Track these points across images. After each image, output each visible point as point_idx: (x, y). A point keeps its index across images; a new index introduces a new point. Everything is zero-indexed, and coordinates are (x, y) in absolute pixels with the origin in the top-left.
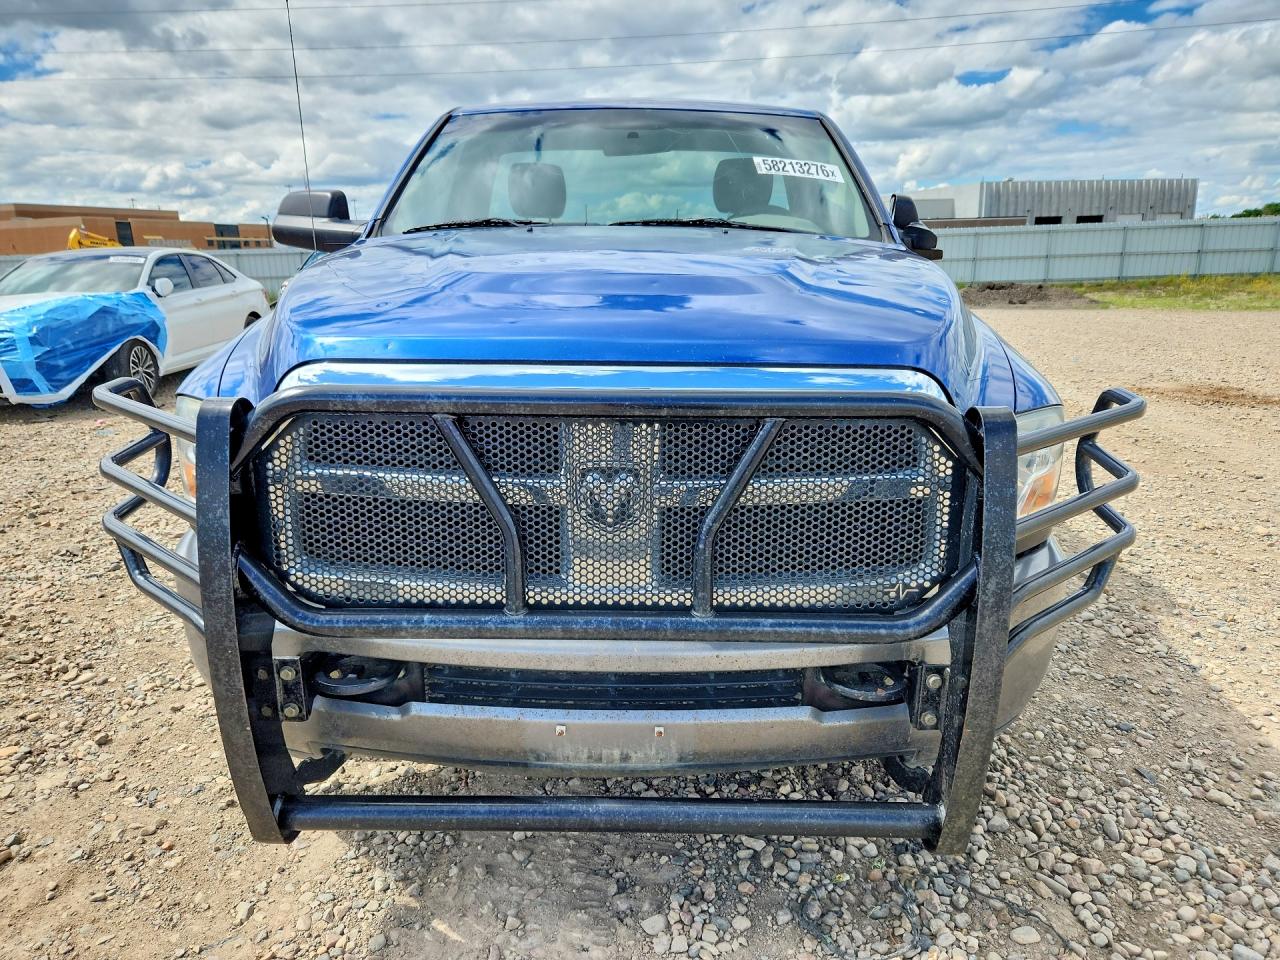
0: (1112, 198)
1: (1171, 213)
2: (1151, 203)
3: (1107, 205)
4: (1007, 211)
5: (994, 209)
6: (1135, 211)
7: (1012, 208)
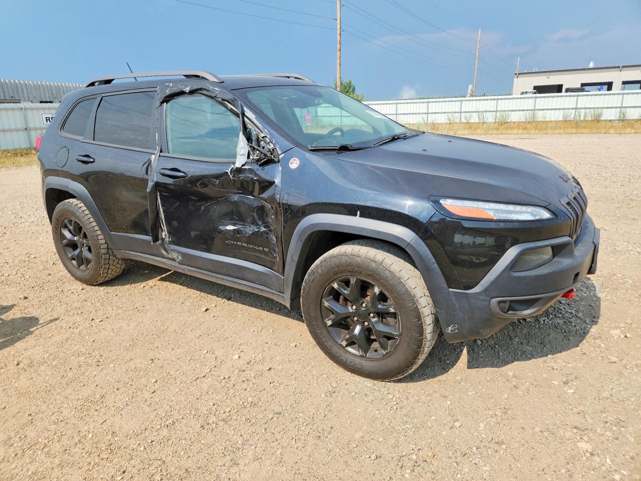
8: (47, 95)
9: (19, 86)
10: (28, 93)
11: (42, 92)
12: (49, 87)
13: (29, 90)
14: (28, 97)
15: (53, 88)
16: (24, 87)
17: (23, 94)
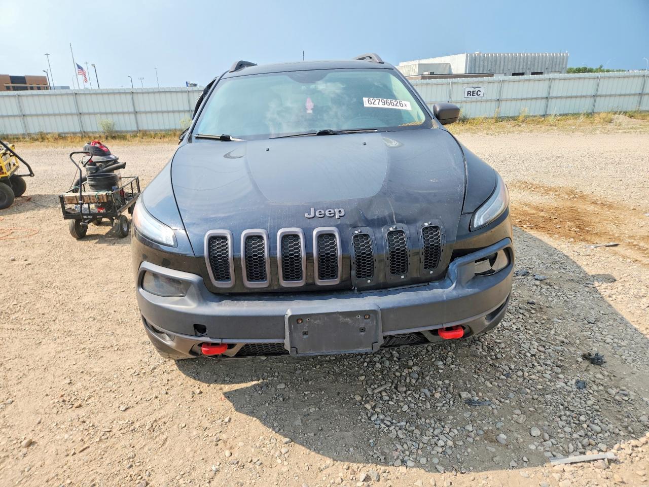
1: (555, 72)
2: (547, 66)
4: (479, 70)
5: (473, 69)
7: (481, 69)
8: (521, 67)
9: (498, 58)
10: (504, 66)
11: (517, 64)
12: (525, 59)
13: (506, 63)
14: (503, 70)
15: (530, 59)
16: (503, 59)
17: (500, 67)
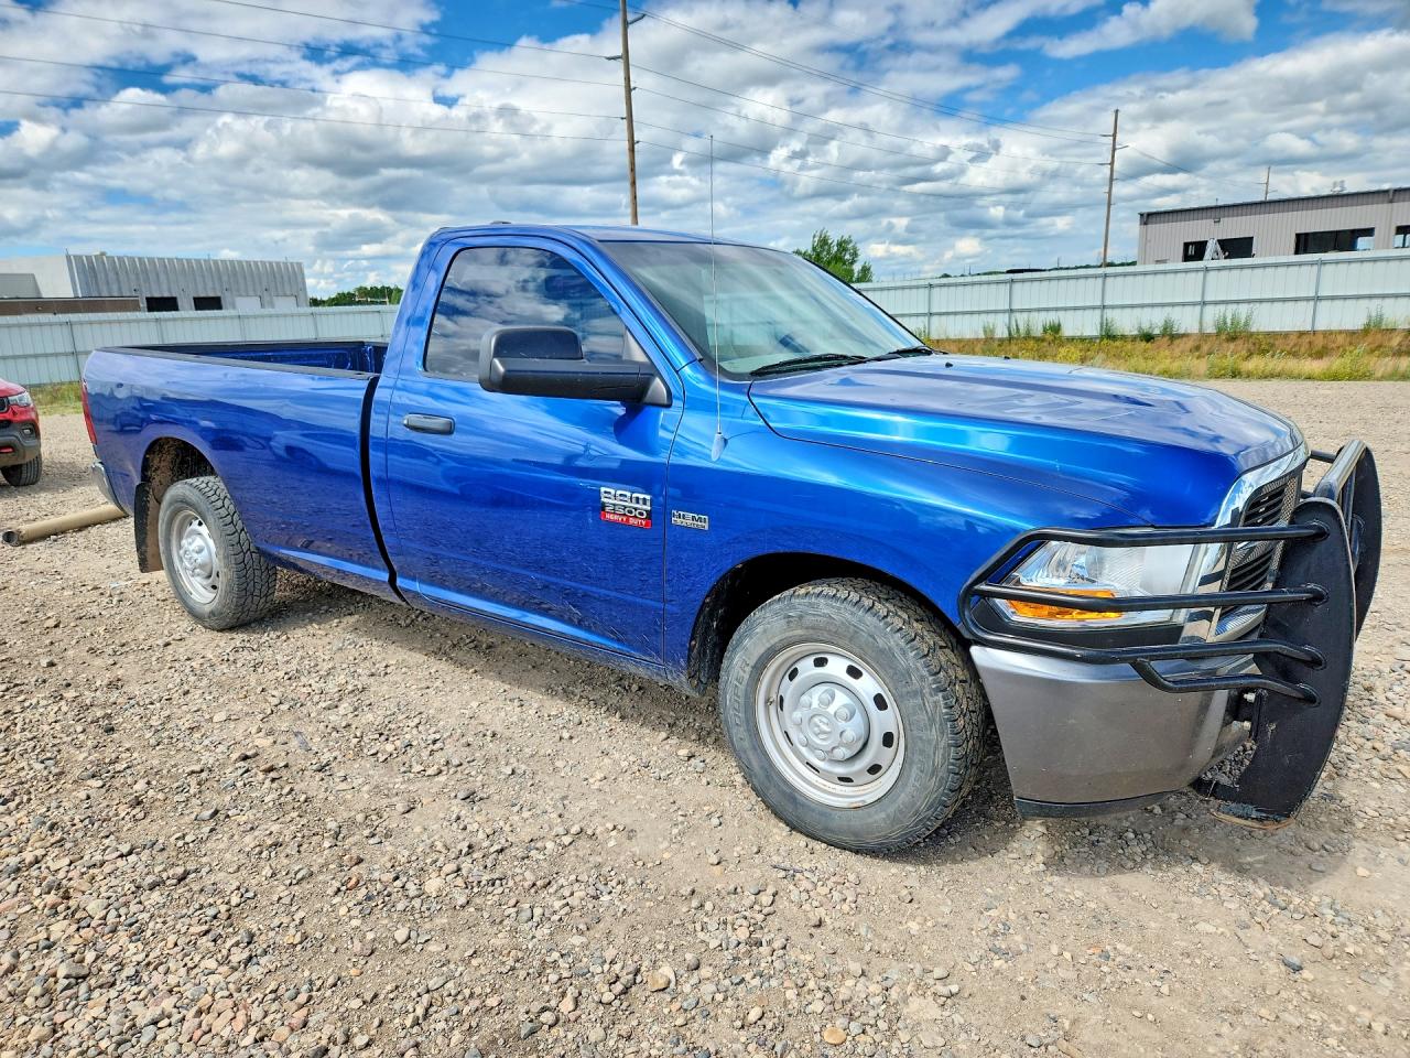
0: (225, 278)
2: (265, 285)
3: (221, 286)
4: (109, 288)
5: (92, 284)
6: (251, 293)
7: (114, 285)
8: (209, 285)
9: (151, 268)
11: (199, 279)
12: (214, 270)
13: (171, 276)
15: (223, 271)
16: (161, 270)
17: (160, 284)
